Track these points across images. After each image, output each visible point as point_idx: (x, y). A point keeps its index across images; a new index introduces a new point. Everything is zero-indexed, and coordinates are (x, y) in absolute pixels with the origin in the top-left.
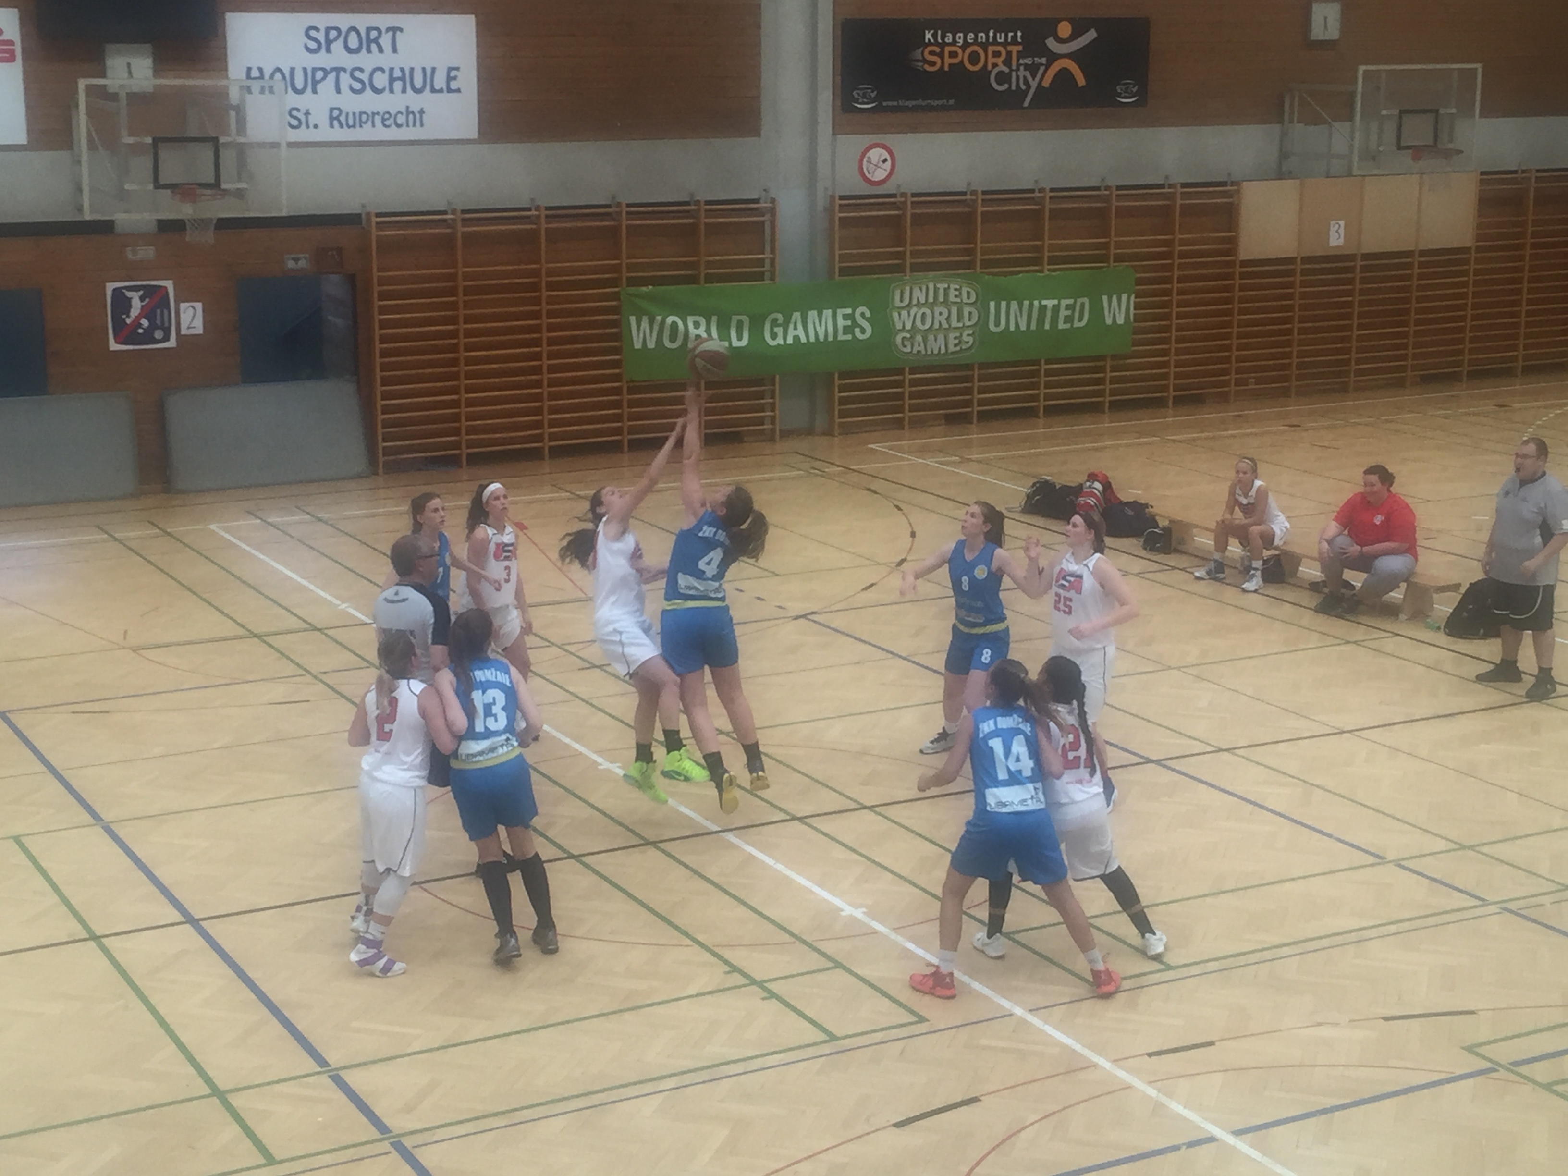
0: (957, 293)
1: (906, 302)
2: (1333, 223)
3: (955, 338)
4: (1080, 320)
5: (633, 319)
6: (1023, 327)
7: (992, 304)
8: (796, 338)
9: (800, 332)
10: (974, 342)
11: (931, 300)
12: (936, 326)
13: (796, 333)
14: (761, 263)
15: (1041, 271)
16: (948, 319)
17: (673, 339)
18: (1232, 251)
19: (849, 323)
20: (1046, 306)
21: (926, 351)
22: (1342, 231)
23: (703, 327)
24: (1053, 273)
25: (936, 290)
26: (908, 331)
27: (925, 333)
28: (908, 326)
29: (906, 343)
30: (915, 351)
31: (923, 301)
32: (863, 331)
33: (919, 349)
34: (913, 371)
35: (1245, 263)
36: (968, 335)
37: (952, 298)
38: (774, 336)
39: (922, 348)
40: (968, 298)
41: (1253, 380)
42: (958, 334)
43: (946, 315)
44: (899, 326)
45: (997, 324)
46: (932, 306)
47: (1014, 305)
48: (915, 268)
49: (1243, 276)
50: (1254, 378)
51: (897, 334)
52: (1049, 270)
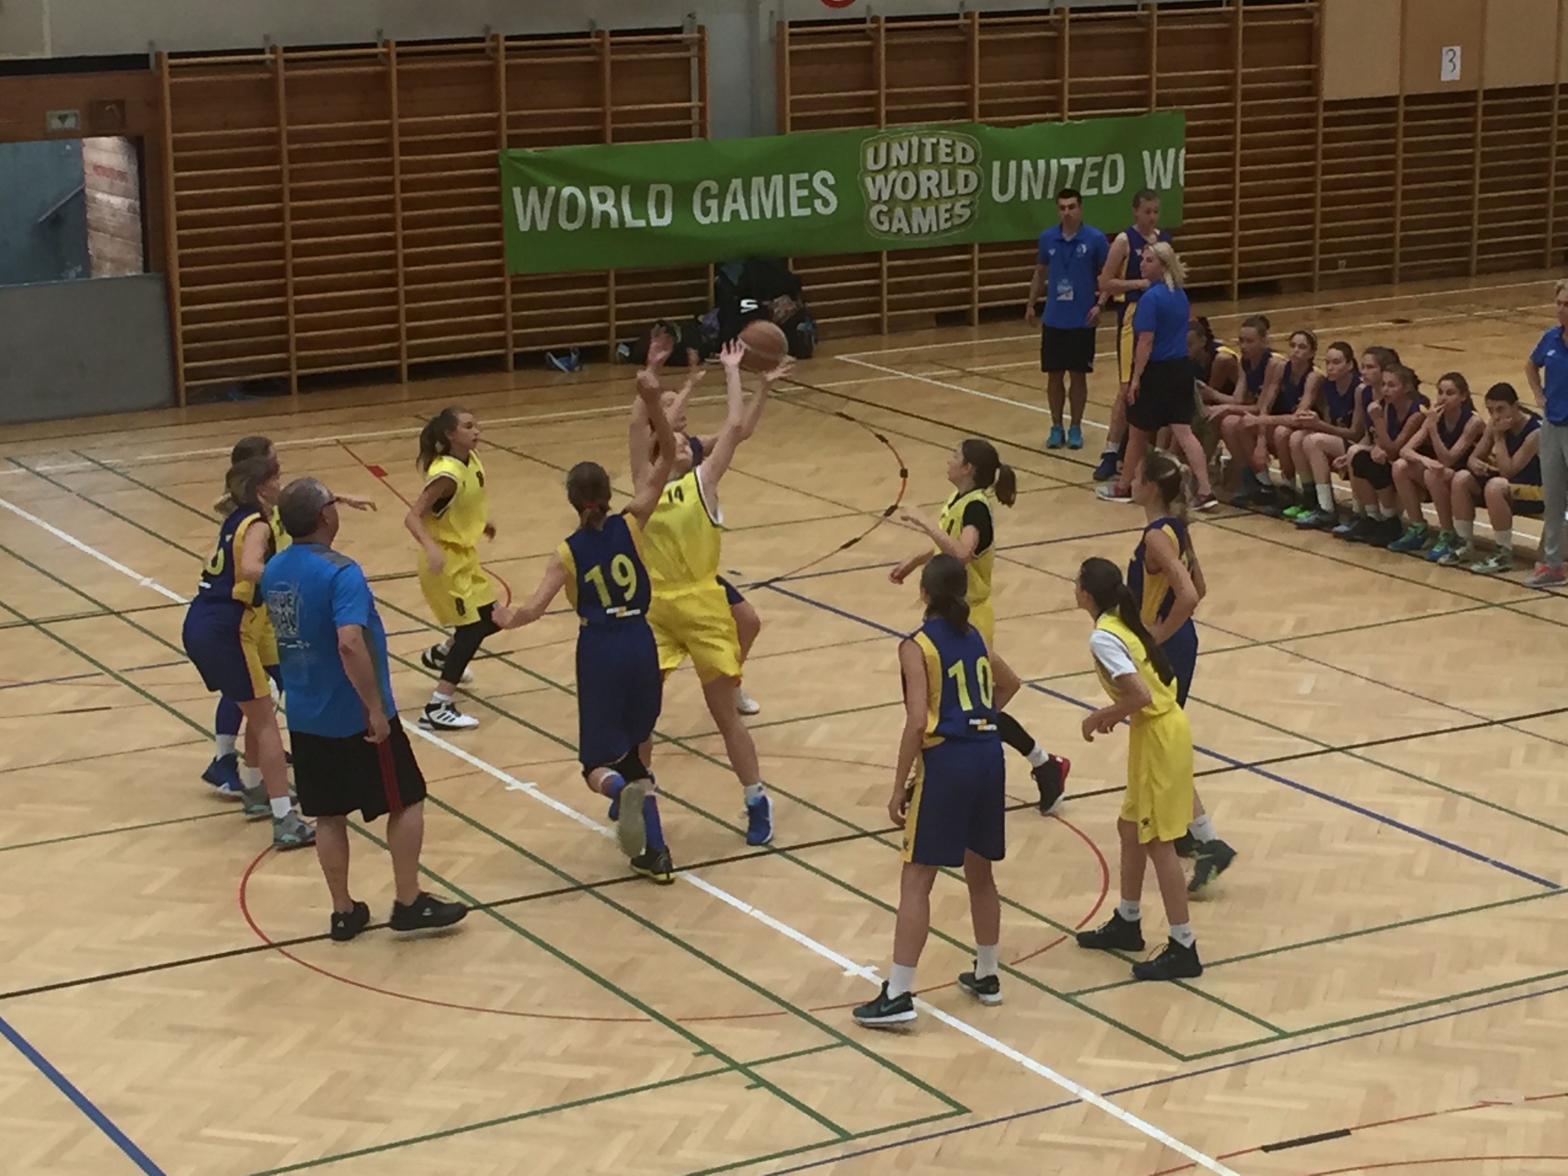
0: (949, 150)
1: (882, 163)
2: (1445, 49)
3: (947, 211)
4: (1113, 183)
5: (517, 191)
6: (1038, 196)
7: (996, 165)
8: (735, 213)
9: (741, 205)
10: (971, 216)
11: (914, 160)
12: (924, 195)
13: (734, 207)
14: (686, 113)
15: (1060, 119)
16: (939, 186)
17: (571, 218)
18: (1313, 90)
19: (805, 193)
20: (1066, 167)
21: (911, 228)
22: (1458, 61)
23: (611, 202)
24: (1076, 122)
25: (921, 146)
26: (885, 203)
27: (907, 205)
28: (885, 196)
29: (882, 218)
30: (894, 230)
31: (904, 161)
32: (826, 203)
33: (900, 226)
34: (892, 256)
35: (1331, 105)
36: (963, 206)
37: (943, 158)
38: (706, 212)
39: (904, 225)
40: (964, 156)
41: (1344, 262)
42: (949, 206)
43: (935, 180)
44: (874, 196)
45: (1003, 190)
46: (915, 168)
47: (1027, 165)
48: (892, 118)
49: (1328, 122)
50: (1345, 258)
51: (870, 207)
52: (1070, 118)
